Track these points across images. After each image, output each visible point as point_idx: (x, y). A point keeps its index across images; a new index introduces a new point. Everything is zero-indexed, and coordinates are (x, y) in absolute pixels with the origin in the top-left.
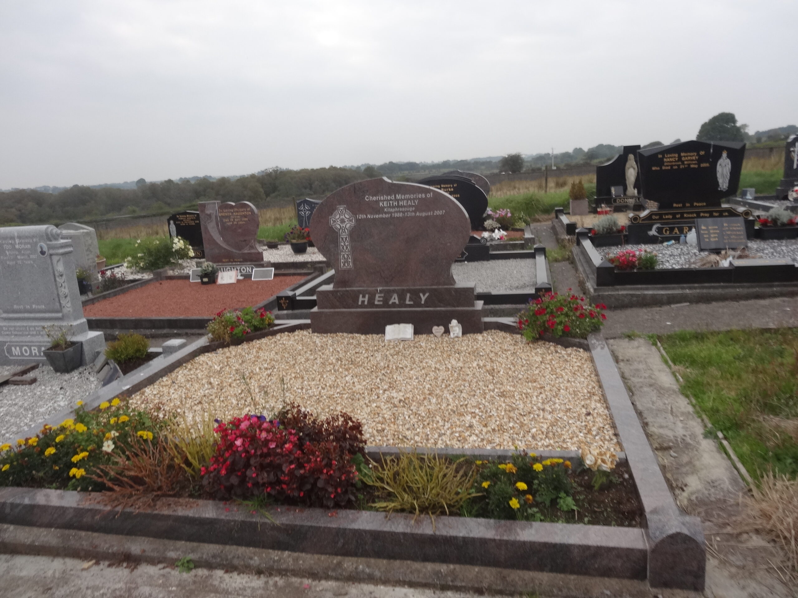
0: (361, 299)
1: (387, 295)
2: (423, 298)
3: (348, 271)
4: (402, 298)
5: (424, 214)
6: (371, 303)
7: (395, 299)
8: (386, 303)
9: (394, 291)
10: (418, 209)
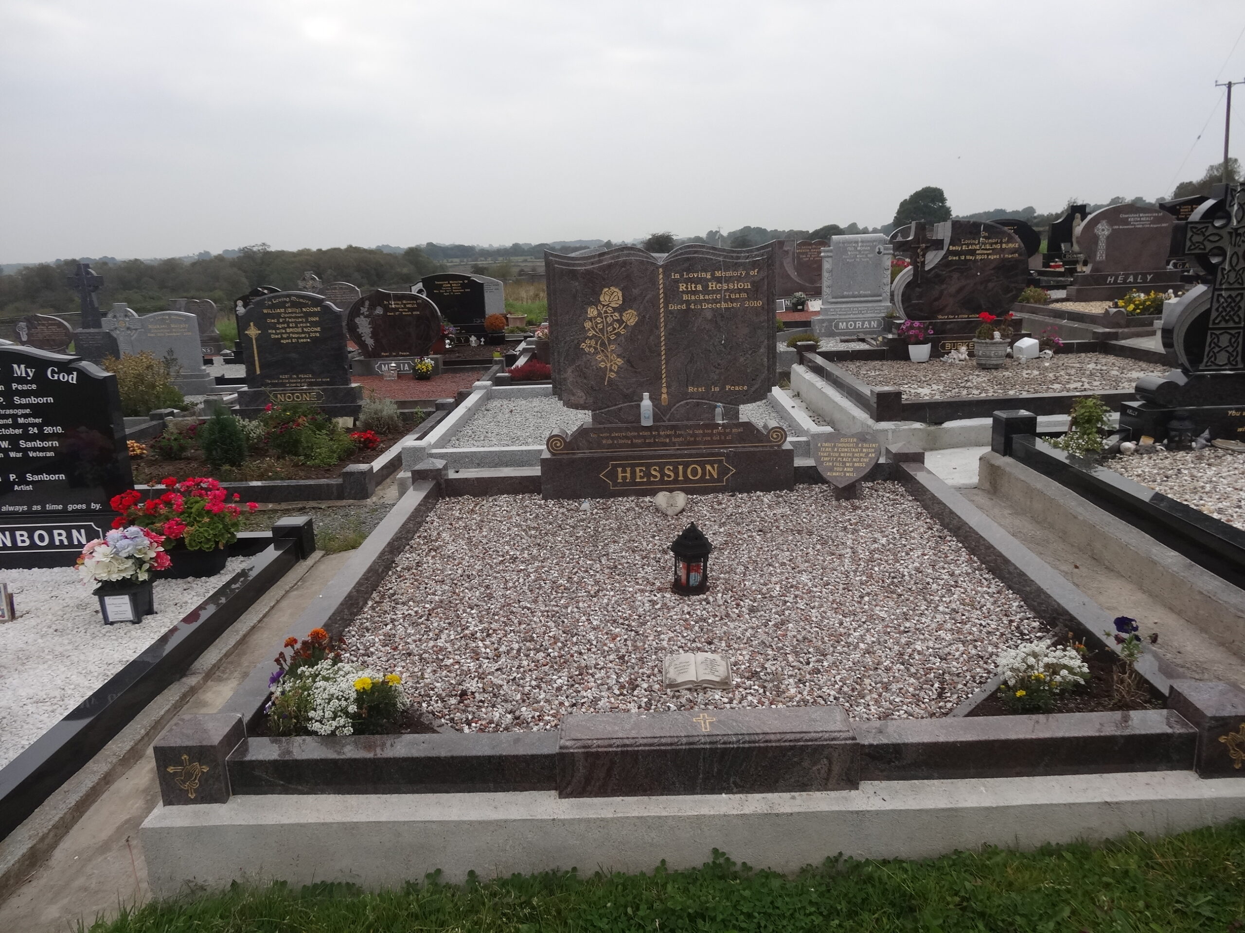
0: (1109, 279)
1: (1127, 276)
2: (1149, 277)
3: (1101, 262)
4: (1135, 278)
5: (1155, 226)
6: (1115, 282)
7: (1131, 279)
8: (1125, 282)
9: (1131, 274)
10: (1152, 222)
